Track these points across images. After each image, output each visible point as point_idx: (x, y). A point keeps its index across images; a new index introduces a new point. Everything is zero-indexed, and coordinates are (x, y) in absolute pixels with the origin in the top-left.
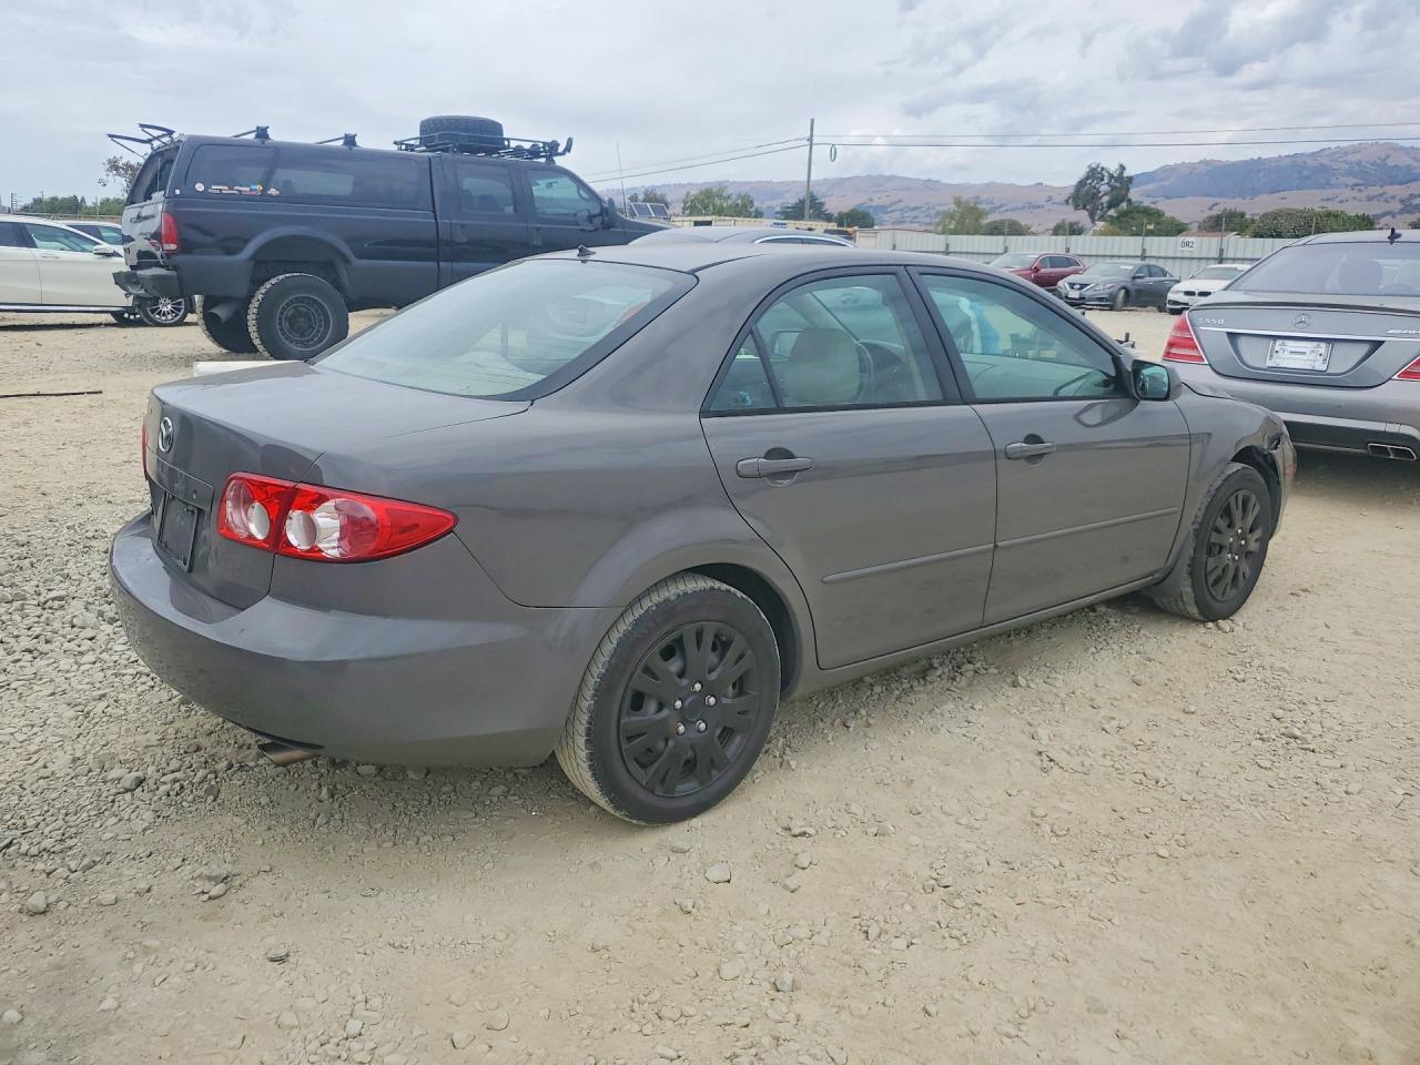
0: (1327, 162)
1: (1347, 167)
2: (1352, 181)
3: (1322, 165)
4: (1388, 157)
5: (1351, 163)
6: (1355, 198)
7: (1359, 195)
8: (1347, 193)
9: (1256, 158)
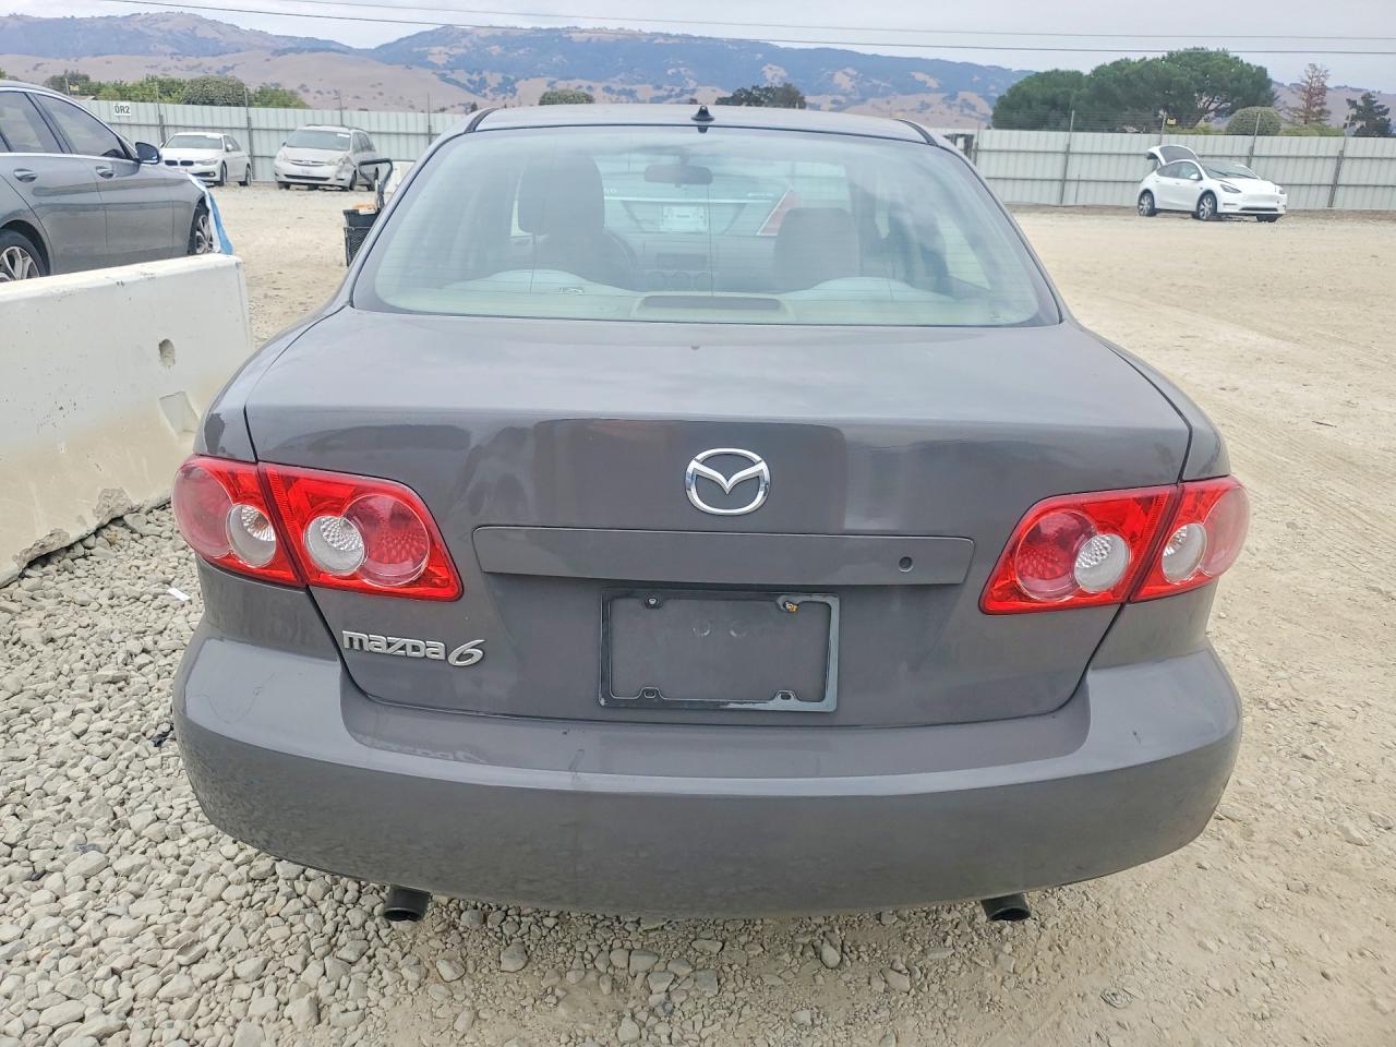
0: (141, 28)
1: (160, 35)
2: (170, 50)
3: (135, 29)
4: (195, 28)
5: (163, 31)
6: (176, 67)
7: (179, 64)
8: (168, 62)
9: (69, 16)
